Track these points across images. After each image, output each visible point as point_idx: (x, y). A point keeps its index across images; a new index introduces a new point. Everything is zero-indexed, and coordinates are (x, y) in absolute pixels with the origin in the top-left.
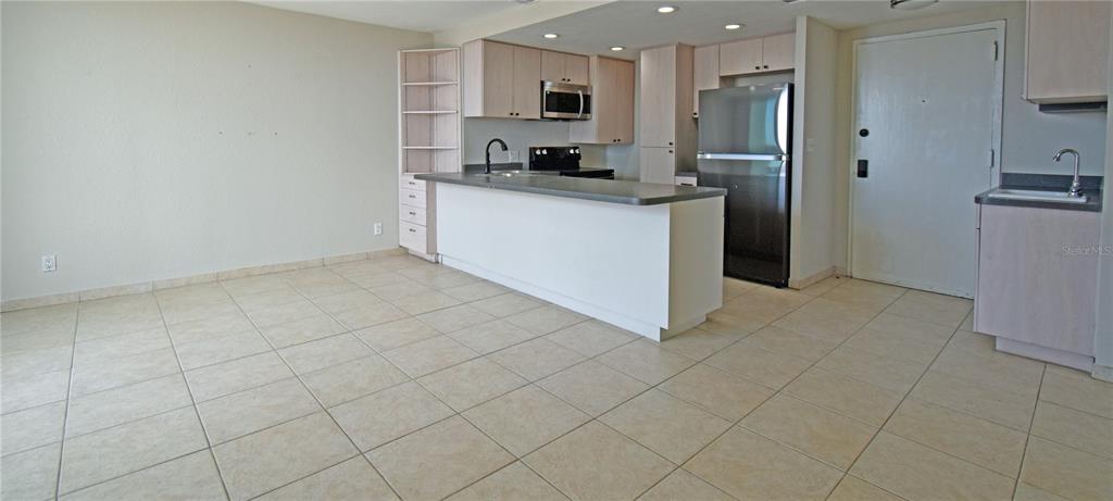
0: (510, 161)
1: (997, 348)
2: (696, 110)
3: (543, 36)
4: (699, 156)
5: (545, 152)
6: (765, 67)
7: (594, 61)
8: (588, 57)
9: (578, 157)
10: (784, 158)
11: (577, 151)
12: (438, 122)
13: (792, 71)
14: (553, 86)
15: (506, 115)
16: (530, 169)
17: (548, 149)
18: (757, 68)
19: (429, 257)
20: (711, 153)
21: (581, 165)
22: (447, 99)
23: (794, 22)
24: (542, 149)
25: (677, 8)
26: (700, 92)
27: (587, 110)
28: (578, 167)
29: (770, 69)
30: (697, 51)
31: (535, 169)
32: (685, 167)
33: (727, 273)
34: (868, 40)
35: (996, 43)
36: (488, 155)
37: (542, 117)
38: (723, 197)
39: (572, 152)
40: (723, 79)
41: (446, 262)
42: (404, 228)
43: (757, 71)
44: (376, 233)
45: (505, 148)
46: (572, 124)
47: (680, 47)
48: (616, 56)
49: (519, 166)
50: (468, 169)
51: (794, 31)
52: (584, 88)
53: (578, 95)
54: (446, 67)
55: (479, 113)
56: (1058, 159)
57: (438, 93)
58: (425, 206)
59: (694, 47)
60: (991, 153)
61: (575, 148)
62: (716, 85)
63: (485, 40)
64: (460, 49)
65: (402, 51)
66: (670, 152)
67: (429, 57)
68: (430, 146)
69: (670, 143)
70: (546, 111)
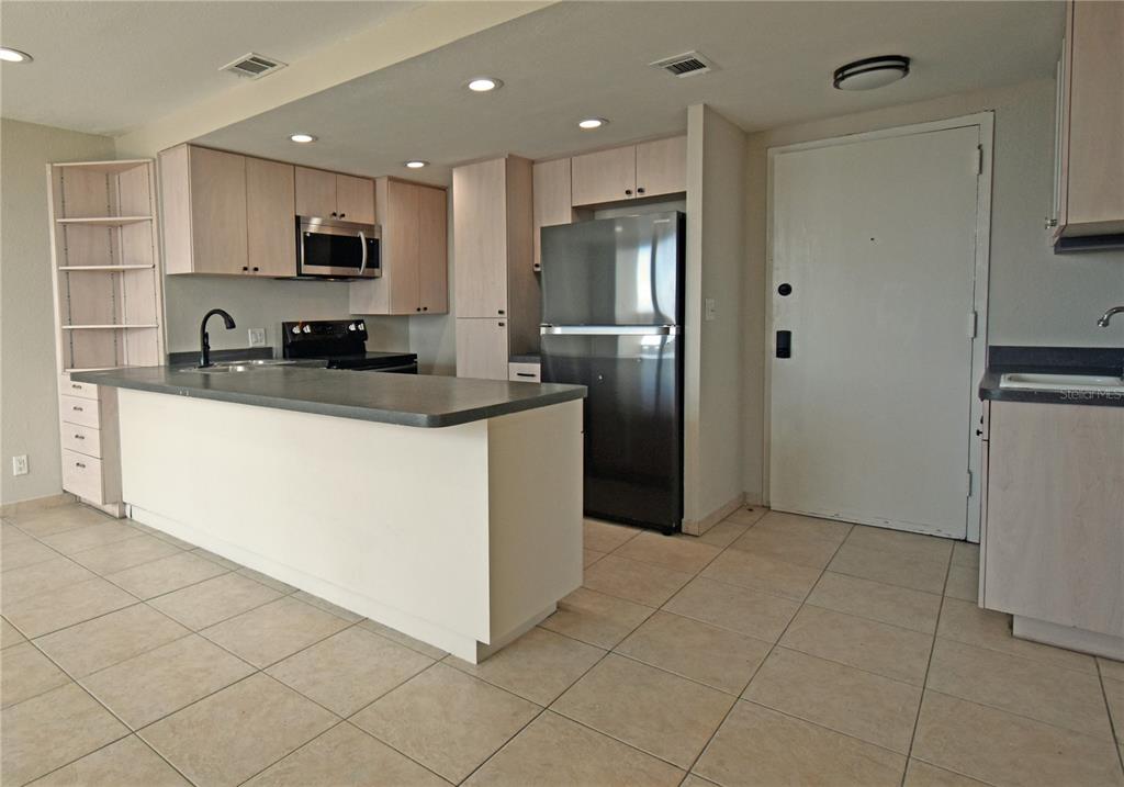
0: (251, 346)
1: (1015, 633)
2: (538, 260)
3: (290, 138)
4: (543, 331)
5: (307, 329)
6: (640, 191)
7: (383, 185)
8: (373, 180)
9: (363, 335)
10: (673, 331)
11: (361, 327)
12: (127, 283)
13: (682, 196)
14: (322, 225)
15: (237, 270)
16: (285, 357)
17: (312, 324)
18: (628, 192)
19: (109, 508)
20: (562, 325)
21: (368, 349)
22: (138, 245)
23: (684, 116)
24: (304, 324)
25: (500, 84)
26: (542, 228)
27: (374, 262)
28: (365, 352)
29: (646, 194)
30: (540, 169)
31: (292, 357)
32: (523, 347)
33: (588, 514)
34: (791, 147)
35: (980, 147)
36: (205, 336)
37: (299, 274)
38: (581, 401)
39: (352, 328)
40: (577, 210)
41: (138, 516)
42: (68, 460)
43: (627, 197)
44: (15, 474)
45: (231, 324)
46: (354, 286)
47: (512, 161)
48: (416, 178)
49: (266, 353)
50: (176, 360)
51: (684, 132)
52: (369, 228)
53: (360, 238)
54: (134, 192)
55: (188, 269)
56: (1106, 324)
57: (124, 236)
58: (97, 425)
59: (533, 162)
60: (973, 316)
61: (357, 323)
62: (567, 219)
63: (193, 145)
64: (154, 160)
65: (56, 165)
66: (501, 324)
67: (107, 175)
68: (115, 323)
69: (501, 312)
70: (305, 263)
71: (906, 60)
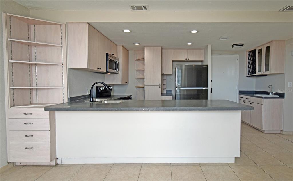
0: (87, 94)
8: (117, 45)
9: (111, 90)
11: (111, 88)
15: (97, 69)
21: (111, 94)
29: (190, 60)
37: (107, 71)
40: (173, 61)
43: (185, 60)
53: (117, 62)
55: (84, 65)
60: (237, 86)
62: (171, 63)
63: (89, 24)
64: (65, 25)
65: (7, 14)
66: (160, 87)
67: (28, 24)
68: (30, 86)
69: (160, 84)
70: (109, 68)
71: (243, 44)
